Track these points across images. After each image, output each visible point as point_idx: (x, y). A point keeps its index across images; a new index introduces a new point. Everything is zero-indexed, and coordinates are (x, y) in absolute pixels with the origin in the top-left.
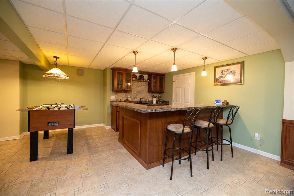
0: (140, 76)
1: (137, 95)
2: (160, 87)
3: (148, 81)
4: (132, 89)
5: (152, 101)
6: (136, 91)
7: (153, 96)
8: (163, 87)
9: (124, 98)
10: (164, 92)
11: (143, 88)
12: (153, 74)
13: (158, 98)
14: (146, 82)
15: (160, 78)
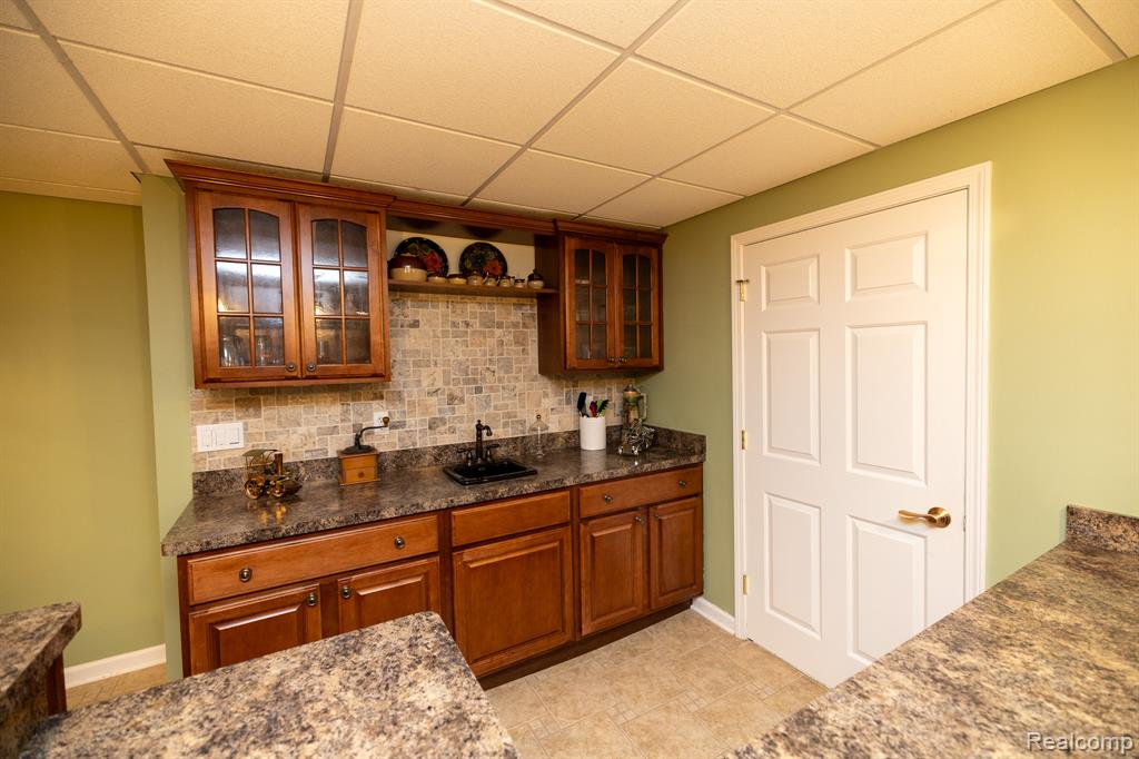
0: (469, 250)
1: (452, 399)
2: (629, 330)
3: (537, 284)
4: (386, 356)
5: (576, 434)
6: (440, 370)
7: (583, 397)
8: (654, 330)
9: (334, 430)
10: (659, 368)
11: (501, 343)
12: (571, 234)
13: (618, 410)
14: (519, 294)
15: (629, 262)
